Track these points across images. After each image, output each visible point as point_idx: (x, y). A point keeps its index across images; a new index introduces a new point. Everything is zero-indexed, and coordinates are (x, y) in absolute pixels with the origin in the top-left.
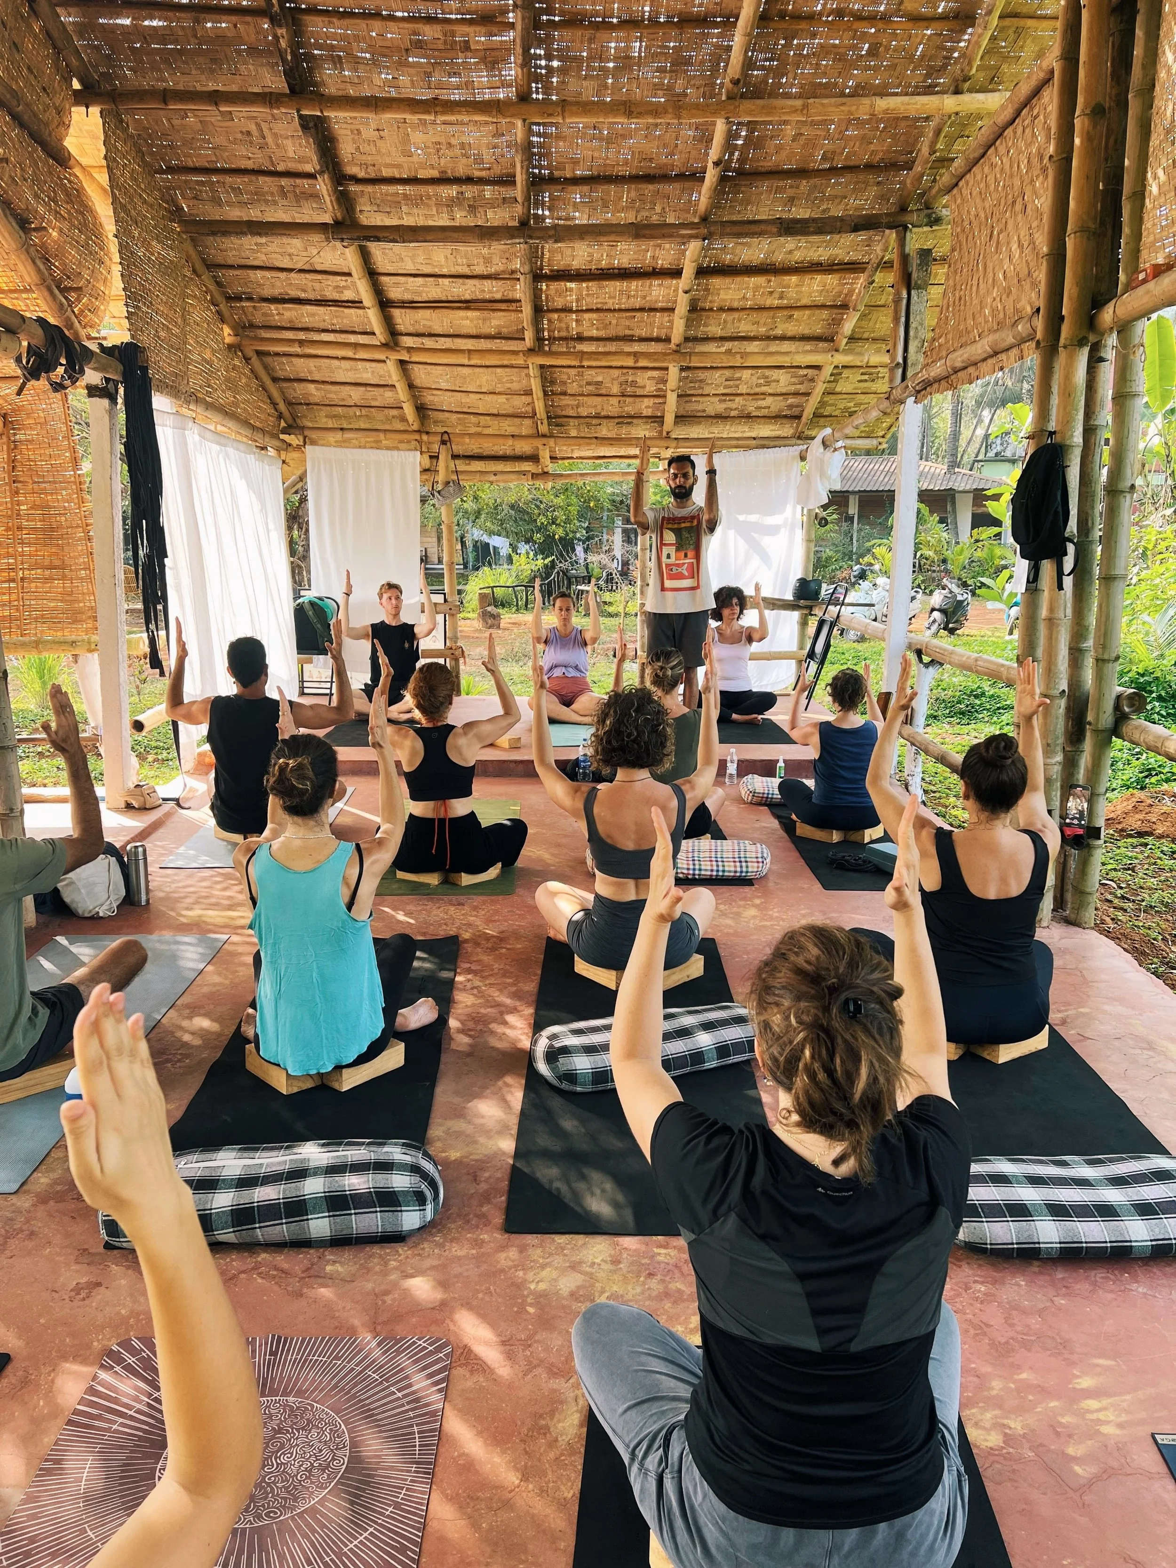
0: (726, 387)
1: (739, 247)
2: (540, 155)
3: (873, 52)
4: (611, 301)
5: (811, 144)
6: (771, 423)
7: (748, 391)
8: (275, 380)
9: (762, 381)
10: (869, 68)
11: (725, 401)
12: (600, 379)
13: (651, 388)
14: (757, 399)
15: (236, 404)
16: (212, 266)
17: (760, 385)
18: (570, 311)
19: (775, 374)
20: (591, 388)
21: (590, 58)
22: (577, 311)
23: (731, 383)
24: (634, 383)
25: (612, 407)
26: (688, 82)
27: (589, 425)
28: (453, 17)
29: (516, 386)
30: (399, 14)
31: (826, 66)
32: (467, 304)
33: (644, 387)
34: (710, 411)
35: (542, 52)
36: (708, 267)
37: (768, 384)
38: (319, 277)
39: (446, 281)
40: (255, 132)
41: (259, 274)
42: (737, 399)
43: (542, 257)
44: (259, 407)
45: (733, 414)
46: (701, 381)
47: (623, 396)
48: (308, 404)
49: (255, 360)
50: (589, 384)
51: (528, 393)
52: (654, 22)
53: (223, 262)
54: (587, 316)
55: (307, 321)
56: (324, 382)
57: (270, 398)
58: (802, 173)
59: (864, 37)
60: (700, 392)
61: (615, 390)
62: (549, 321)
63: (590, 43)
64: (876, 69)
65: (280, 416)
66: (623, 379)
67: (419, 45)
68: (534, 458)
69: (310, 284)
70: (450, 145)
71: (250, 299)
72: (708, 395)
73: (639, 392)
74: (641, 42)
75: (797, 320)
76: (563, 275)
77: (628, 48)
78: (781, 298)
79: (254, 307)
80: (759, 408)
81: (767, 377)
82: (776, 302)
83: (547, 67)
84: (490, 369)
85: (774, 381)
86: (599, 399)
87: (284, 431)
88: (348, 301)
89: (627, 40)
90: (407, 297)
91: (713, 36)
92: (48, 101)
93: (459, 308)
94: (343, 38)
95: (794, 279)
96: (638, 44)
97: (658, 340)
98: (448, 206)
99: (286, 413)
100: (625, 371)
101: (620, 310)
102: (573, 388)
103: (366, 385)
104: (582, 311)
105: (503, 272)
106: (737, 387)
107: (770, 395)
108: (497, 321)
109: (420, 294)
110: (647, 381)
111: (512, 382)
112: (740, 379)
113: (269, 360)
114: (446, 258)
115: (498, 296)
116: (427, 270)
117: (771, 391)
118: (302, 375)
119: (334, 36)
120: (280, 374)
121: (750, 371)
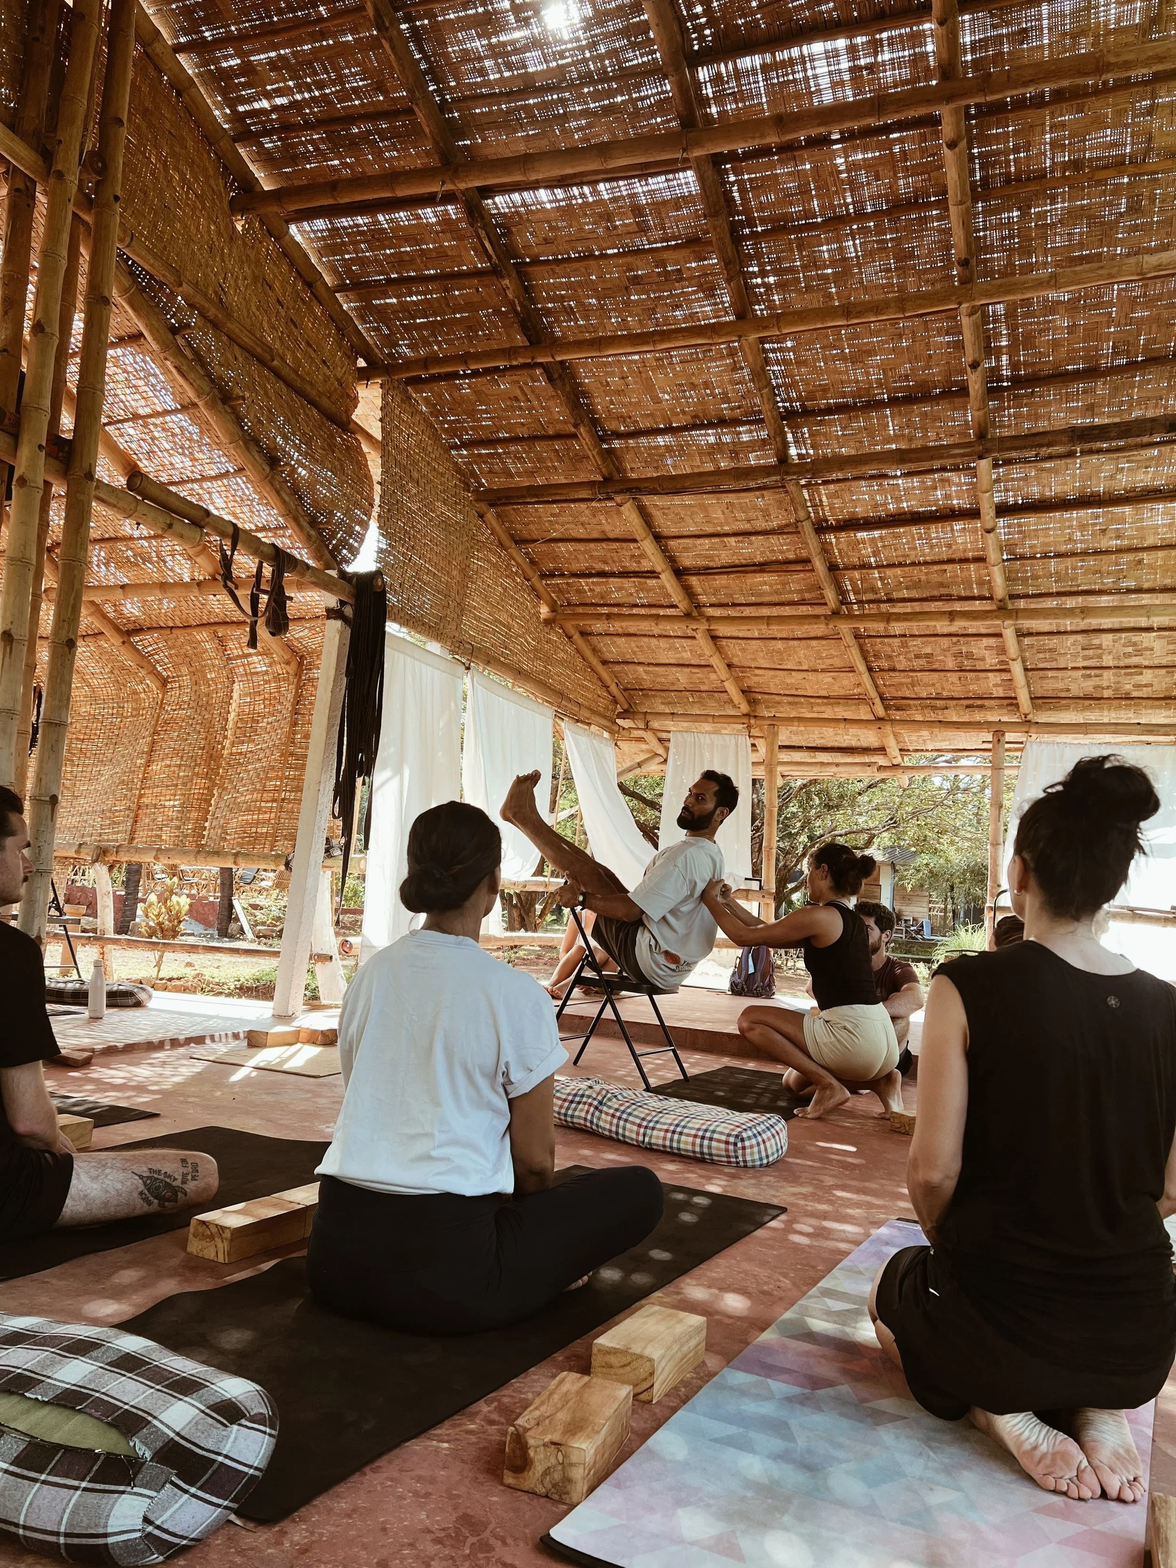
0: (1085, 658)
1: (1044, 475)
2: (787, 386)
3: (1134, 209)
4: (913, 553)
5: (1093, 333)
6: (1160, 707)
7: (1116, 663)
8: (605, 662)
9: (1130, 649)
10: (1136, 228)
11: (1090, 676)
12: (928, 650)
13: (991, 660)
14: (1131, 674)
15: (548, 675)
16: (520, 541)
17: (1129, 655)
18: (870, 567)
19: (1147, 639)
20: (922, 662)
21: (804, 267)
22: (877, 567)
23: (1091, 652)
24: (970, 656)
25: (952, 685)
26: (920, 278)
27: (934, 708)
28: (659, 245)
29: (838, 662)
30: (610, 252)
31: (1081, 234)
32: (762, 567)
33: (983, 659)
34: (1075, 691)
35: (756, 269)
36: (1016, 504)
37: (1139, 652)
38: (615, 545)
39: (732, 540)
40: (521, 397)
41: (562, 547)
42: (1106, 674)
43: (822, 505)
44: (584, 687)
45: (1106, 694)
46: (1050, 650)
47: (961, 671)
48: (642, 690)
49: (576, 637)
50: (917, 657)
51: (852, 670)
52: (861, 216)
53: (529, 538)
54: (889, 572)
55: (616, 597)
56: (649, 664)
57: (600, 679)
58: (1092, 373)
59: (1117, 190)
60: (1053, 665)
61: (951, 664)
62: (851, 580)
63: (800, 251)
64: (1146, 229)
65: (615, 701)
66: (955, 649)
67: (636, 280)
68: (882, 750)
69: (609, 555)
70: (693, 386)
71: (562, 575)
72: (1066, 669)
73: (980, 666)
74: (854, 239)
75: (1150, 566)
76: (852, 524)
77: (841, 249)
78: (1118, 537)
79: (567, 583)
80: (1138, 686)
81: (1135, 644)
82: (1115, 543)
83: (764, 285)
84: (804, 642)
85: (1147, 649)
86: (936, 675)
87: (620, 716)
88: (647, 572)
89: (838, 240)
90: (701, 563)
91: (933, 219)
92: (328, 373)
93: (754, 572)
94: (569, 286)
95: (1127, 510)
96: (851, 243)
97: (981, 598)
98: (709, 454)
99: (620, 698)
100: (955, 639)
101: (926, 563)
102: (902, 663)
103: (688, 666)
104: (883, 566)
105: (787, 526)
106: (1100, 657)
107: (1146, 667)
108: (796, 583)
109: (711, 558)
110: (983, 650)
111: (833, 657)
112: (1099, 647)
113: (594, 640)
114: (723, 513)
115: (791, 556)
116: (709, 529)
117: (1146, 663)
118: (628, 657)
119: (561, 286)
120: (609, 657)
121: (1110, 636)
